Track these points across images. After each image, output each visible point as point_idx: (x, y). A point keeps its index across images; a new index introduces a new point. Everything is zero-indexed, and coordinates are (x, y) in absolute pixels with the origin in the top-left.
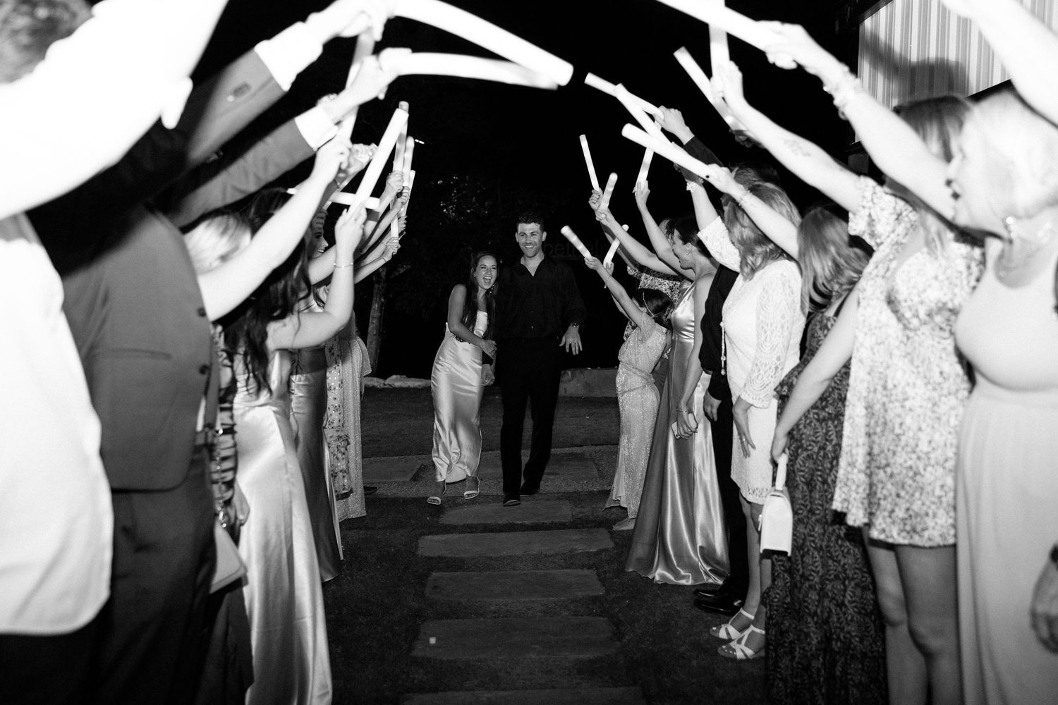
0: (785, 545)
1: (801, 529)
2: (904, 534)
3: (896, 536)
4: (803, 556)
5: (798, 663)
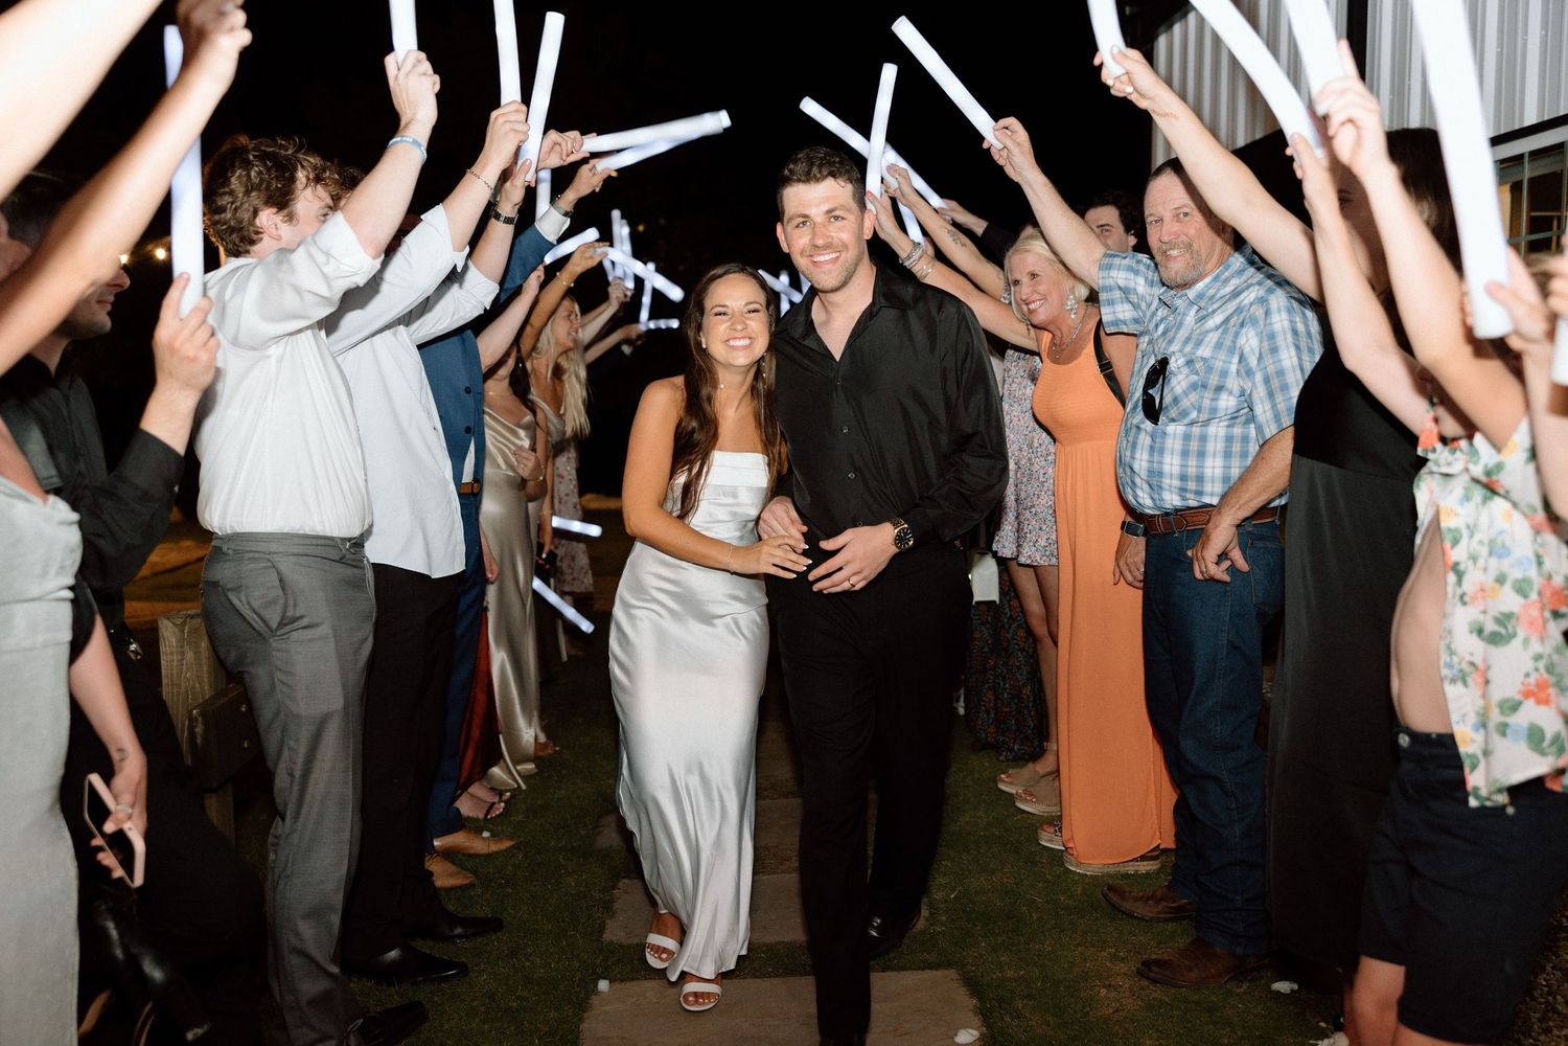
2: (1044, 558)
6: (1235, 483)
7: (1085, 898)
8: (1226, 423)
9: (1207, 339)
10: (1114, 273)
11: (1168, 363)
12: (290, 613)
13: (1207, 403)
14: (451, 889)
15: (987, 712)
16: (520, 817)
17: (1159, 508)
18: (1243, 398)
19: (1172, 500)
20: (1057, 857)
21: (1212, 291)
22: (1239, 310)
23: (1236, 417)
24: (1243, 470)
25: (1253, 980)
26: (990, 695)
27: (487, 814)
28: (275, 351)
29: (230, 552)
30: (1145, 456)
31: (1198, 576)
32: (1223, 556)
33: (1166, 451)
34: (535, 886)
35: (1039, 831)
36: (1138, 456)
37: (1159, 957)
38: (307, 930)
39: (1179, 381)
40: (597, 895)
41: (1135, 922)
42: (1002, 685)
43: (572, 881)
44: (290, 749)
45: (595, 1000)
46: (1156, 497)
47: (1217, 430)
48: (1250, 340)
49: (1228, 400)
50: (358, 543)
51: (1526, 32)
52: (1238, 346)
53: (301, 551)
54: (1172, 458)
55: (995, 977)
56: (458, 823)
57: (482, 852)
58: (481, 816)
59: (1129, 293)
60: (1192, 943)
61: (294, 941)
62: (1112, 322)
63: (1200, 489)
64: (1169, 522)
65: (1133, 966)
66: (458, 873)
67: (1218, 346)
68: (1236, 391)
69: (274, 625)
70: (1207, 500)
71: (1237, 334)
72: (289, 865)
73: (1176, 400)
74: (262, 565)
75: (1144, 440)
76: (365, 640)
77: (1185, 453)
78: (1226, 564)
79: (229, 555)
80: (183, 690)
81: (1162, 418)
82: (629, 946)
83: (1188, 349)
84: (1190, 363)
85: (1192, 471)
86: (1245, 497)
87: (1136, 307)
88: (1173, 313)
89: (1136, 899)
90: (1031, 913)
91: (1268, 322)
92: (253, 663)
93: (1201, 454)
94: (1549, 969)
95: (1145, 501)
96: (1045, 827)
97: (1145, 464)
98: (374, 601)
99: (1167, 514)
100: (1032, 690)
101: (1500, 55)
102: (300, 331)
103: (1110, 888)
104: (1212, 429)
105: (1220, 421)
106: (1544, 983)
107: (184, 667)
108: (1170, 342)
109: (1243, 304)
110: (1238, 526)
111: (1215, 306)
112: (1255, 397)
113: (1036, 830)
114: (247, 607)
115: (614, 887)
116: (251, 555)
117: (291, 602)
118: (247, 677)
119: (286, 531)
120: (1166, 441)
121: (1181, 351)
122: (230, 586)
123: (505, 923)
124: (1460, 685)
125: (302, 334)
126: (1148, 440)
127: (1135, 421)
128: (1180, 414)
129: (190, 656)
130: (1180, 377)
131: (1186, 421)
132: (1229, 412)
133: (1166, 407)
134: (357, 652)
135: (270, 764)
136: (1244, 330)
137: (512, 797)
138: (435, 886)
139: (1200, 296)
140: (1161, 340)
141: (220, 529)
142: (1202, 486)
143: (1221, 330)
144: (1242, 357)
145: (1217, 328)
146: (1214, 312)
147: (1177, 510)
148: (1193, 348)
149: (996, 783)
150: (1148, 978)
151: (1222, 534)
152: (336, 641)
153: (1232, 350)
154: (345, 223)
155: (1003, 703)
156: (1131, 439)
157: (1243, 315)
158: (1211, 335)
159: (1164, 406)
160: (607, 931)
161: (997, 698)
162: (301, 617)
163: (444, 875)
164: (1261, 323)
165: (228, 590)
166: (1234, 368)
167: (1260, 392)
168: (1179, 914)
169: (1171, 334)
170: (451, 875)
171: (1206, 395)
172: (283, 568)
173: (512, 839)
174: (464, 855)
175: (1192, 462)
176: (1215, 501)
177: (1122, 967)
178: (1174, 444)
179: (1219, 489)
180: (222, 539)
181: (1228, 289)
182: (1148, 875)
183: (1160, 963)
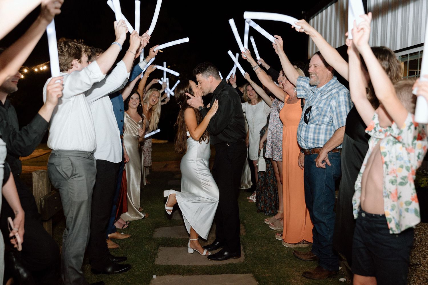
0: (264, 170)
1: (268, 165)
2: (279, 159)
3: (278, 159)
4: (269, 171)
5: (268, 197)
6: (327, 142)
7: (288, 254)
8: (326, 125)
9: (322, 102)
10: (301, 82)
11: (311, 108)
12: (74, 173)
13: (321, 119)
14: (113, 249)
15: (262, 202)
16: (132, 229)
17: (307, 147)
18: (331, 119)
19: (311, 145)
20: (280, 242)
21: (325, 89)
22: (331, 95)
23: (329, 124)
24: (330, 138)
25: (334, 278)
26: (263, 197)
27: (123, 227)
28: (72, 99)
29: (57, 155)
30: (304, 133)
31: (317, 166)
32: (323, 161)
33: (309, 132)
34: (136, 248)
35: (276, 235)
36: (302, 133)
37: (308, 271)
38: (74, 261)
39: (314, 113)
40: (153, 251)
41: (302, 261)
42: (266, 194)
43: (146, 247)
44: (72, 211)
45: (152, 281)
46: (306, 144)
47: (323, 127)
48: (334, 103)
49: (327, 119)
50: (92, 153)
51: (408, 22)
52: (330, 104)
53: (77, 155)
54: (311, 134)
55: (263, 276)
56: (115, 230)
57: (121, 238)
58: (121, 228)
59: (304, 88)
60: (317, 268)
61: (70, 264)
62: (299, 95)
63: (318, 143)
64: (310, 152)
65: (301, 273)
66: (115, 245)
67: (325, 104)
68: (329, 116)
69: (69, 176)
70: (320, 146)
71: (330, 101)
72: (70, 243)
73: (313, 118)
74: (66, 159)
75: (304, 129)
76: (94, 180)
77: (314, 133)
78: (325, 163)
79: (57, 156)
80: (39, 192)
81: (309, 123)
82: (162, 266)
83: (317, 104)
84: (317, 108)
85: (316, 138)
86: (330, 145)
87: (306, 92)
88: (314, 94)
89: (302, 255)
90: (273, 258)
91: (339, 98)
92: (62, 187)
93: (319, 133)
94: (414, 276)
95: (304, 145)
96: (277, 234)
97: (304, 135)
98: (96, 170)
99: (309, 149)
100: (274, 196)
101: (402, 28)
102: (79, 94)
103: (295, 251)
104: (322, 127)
105: (324, 125)
106: (413, 280)
107: (39, 186)
108: (313, 102)
109: (332, 93)
110: (328, 153)
111: (325, 93)
112: (334, 118)
113: (275, 234)
114: (62, 171)
115: (158, 249)
116: (64, 156)
117: (74, 170)
118: (60, 190)
119: (73, 149)
120: (310, 129)
121: (315, 105)
122: (57, 164)
123: (127, 259)
124: (387, 198)
125: (80, 95)
126: (305, 129)
127: (302, 123)
128: (314, 122)
129: (41, 183)
130: (315, 112)
131: (315, 124)
132: (327, 122)
133: (310, 120)
134: (91, 184)
135: (65, 214)
136: (332, 100)
137: (130, 223)
138: (108, 248)
139: (322, 90)
140: (311, 101)
141: (54, 148)
142: (319, 142)
143: (326, 100)
144: (331, 107)
145: (325, 99)
146: (325, 95)
147: (312, 148)
148: (318, 104)
149: (264, 221)
150: (305, 277)
151: (323, 155)
152: (86, 181)
153: (329, 105)
154: (97, 64)
155: (266, 199)
156: (301, 128)
157: (332, 96)
158: (323, 101)
159: (310, 119)
160: (156, 261)
161: (265, 198)
162: (77, 174)
163: (111, 245)
164: (337, 98)
165: (56, 166)
166: (329, 110)
167: (335, 117)
168: (313, 259)
169: (313, 100)
170: (113, 245)
171: (321, 117)
172: (72, 159)
173: (129, 235)
174: (116, 239)
175: (316, 135)
176: (322, 146)
177: (298, 274)
178: (312, 130)
179: (323, 143)
180: (55, 151)
181: (329, 89)
182: (305, 248)
183: (308, 273)
